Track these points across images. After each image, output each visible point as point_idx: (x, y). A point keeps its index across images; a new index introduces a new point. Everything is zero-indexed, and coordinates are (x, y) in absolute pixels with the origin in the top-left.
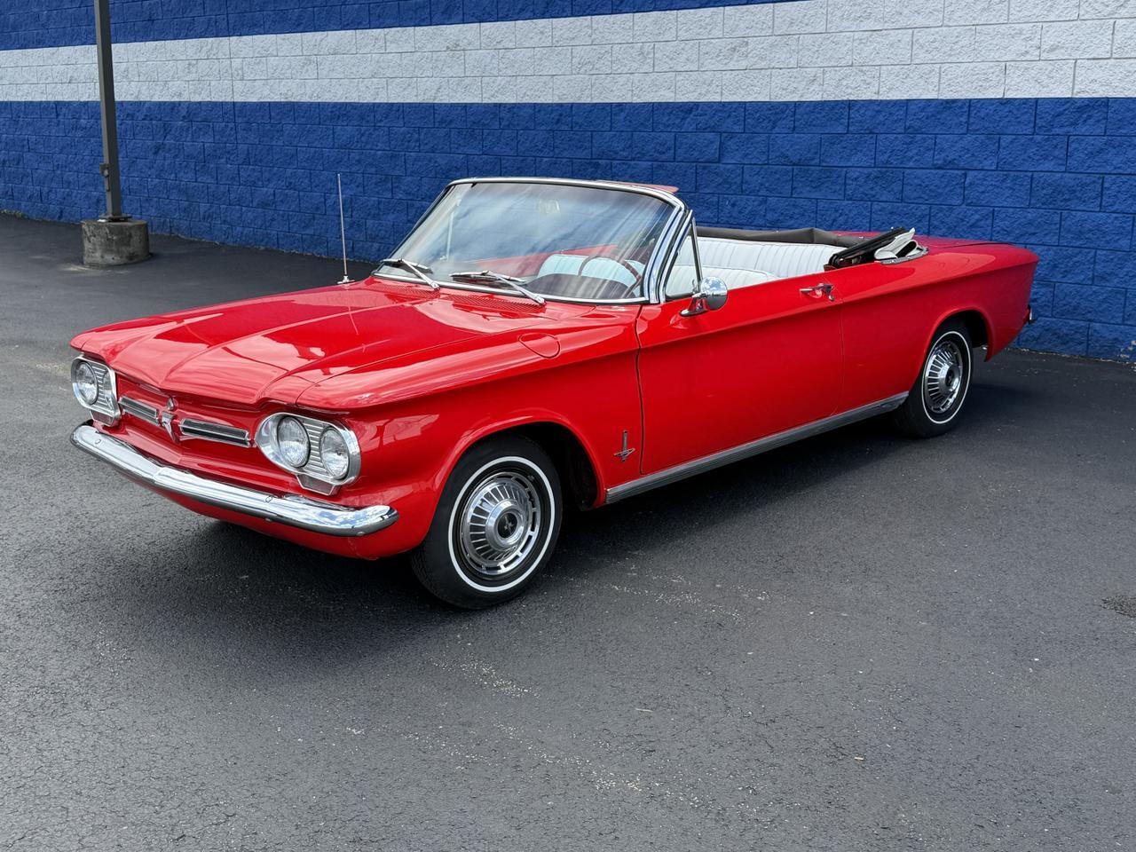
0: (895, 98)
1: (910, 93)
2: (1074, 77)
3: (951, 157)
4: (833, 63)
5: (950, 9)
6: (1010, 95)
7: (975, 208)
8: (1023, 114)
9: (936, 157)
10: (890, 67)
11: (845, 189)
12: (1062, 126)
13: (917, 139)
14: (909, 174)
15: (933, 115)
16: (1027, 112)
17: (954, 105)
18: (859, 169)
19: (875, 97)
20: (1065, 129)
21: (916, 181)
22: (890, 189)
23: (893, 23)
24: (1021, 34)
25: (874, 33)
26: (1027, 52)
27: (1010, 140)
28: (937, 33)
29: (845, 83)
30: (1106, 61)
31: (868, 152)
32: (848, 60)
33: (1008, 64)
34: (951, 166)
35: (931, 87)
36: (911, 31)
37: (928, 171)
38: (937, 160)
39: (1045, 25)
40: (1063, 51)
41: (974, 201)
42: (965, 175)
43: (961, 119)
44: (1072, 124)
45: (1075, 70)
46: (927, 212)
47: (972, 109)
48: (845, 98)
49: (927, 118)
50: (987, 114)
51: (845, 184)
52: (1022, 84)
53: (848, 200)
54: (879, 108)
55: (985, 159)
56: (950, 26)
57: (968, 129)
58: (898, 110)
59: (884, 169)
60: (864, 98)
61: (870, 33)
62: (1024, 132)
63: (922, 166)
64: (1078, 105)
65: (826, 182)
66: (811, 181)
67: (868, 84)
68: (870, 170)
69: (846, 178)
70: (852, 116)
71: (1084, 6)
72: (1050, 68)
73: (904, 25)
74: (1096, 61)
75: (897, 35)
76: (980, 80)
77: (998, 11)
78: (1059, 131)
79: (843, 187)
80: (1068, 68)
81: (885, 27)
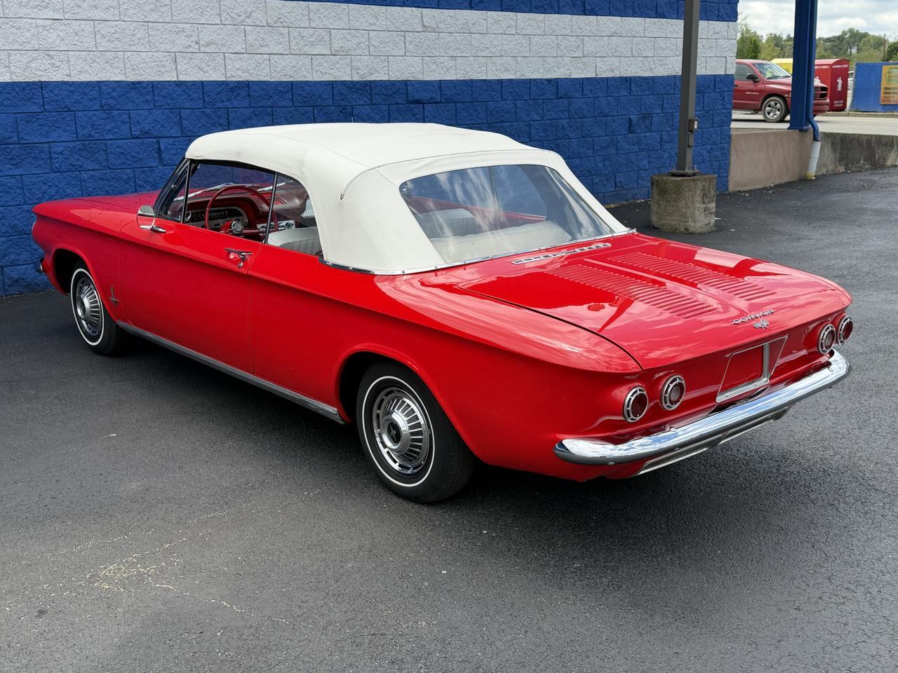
0: (86, 80)
1: (99, 75)
2: (225, 66)
3: (147, 127)
4: (16, 47)
5: (124, 7)
6: (182, 78)
7: (171, 167)
8: (194, 93)
9: (133, 129)
10: (78, 53)
11: (51, 163)
12: (222, 101)
13: (113, 115)
14: (111, 145)
15: (123, 95)
16: (196, 92)
17: (138, 86)
18: (62, 144)
19: (67, 79)
20: (226, 104)
21: (118, 150)
22: (93, 159)
23: (74, 14)
24: (183, 31)
25: (56, 21)
26: (190, 46)
27: (189, 113)
28: (116, 26)
29: (33, 65)
30: (243, 55)
31: (68, 128)
32: (34, 43)
33: (177, 54)
34: (146, 136)
35: (117, 71)
36: (92, 22)
37: (127, 141)
38: (135, 131)
39: (199, 26)
40: (214, 46)
41: (170, 162)
42: (158, 142)
43: (147, 97)
44: (228, 100)
45: (225, 61)
46: (132, 175)
47: (155, 89)
48: (36, 80)
49: (119, 97)
50: (168, 93)
51: (51, 158)
52: (188, 70)
53: (55, 172)
54: (72, 89)
55: (171, 128)
56: (125, 21)
57: (154, 105)
58: (91, 91)
59: (87, 142)
60: (55, 79)
61: (53, 21)
62: (197, 107)
63: (122, 137)
64: (230, 86)
65: (27, 158)
66: (11, 159)
67: (57, 67)
68: (73, 143)
69: (50, 153)
70: (46, 96)
71: (224, 14)
72: (207, 58)
73: (85, 17)
74: (237, 55)
75: (80, 25)
76: (158, 66)
77: (163, 13)
78: (220, 105)
79: (49, 161)
80: (220, 59)
81: (66, 18)
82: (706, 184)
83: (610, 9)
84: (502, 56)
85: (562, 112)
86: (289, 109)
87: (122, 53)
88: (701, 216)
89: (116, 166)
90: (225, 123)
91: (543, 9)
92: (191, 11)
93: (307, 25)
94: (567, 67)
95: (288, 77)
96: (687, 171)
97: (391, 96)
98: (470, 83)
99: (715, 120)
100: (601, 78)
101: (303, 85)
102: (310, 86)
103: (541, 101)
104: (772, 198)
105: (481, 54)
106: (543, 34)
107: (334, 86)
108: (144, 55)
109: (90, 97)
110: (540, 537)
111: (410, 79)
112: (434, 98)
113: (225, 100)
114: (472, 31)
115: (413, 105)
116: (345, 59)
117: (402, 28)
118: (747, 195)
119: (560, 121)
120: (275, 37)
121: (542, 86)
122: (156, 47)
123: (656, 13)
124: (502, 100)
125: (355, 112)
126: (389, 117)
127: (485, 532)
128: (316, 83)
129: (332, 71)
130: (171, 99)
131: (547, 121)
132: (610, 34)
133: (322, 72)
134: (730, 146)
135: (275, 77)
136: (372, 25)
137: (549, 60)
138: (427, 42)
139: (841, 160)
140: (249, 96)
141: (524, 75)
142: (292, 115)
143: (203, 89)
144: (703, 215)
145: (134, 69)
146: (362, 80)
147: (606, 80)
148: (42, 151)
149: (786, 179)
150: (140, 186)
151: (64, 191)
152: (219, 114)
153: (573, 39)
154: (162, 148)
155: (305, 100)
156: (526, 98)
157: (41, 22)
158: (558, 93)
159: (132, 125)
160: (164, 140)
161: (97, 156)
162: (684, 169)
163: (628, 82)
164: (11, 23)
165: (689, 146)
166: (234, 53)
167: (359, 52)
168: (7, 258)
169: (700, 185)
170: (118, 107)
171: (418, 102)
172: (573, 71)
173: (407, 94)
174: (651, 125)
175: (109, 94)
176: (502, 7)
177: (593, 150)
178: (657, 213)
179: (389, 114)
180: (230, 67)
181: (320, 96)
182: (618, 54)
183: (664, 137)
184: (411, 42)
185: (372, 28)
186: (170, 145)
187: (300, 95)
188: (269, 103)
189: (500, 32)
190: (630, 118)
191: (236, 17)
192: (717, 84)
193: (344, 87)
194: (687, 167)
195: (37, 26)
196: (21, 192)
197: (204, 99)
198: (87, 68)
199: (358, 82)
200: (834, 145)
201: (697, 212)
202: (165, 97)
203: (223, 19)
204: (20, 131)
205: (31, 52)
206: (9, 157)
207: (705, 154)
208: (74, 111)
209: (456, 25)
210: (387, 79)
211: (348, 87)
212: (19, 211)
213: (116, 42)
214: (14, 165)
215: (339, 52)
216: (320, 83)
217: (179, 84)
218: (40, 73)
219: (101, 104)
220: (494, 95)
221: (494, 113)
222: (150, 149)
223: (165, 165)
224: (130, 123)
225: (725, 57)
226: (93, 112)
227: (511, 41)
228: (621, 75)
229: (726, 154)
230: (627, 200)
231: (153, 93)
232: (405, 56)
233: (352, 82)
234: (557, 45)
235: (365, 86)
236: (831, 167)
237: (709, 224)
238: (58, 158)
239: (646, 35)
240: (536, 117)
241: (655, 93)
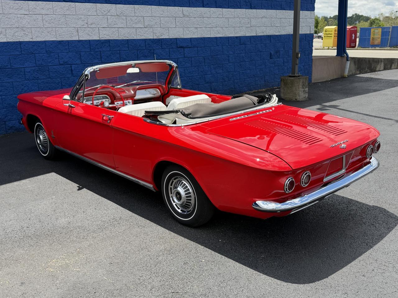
0: (39, 40)
1: (45, 38)
3: (66, 60)
4: (9, 26)
5: (55, 8)
6: (81, 39)
7: (77, 77)
8: (86, 45)
10: (35, 29)
12: (98, 48)
13: (51, 55)
14: (51, 68)
15: (56, 46)
17: (62, 42)
18: (30, 68)
19: (31, 40)
21: (54, 70)
23: (34, 12)
24: (81, 18)
25: (26, 15)
26: (84, 25)
27: (84, 54)
28: (52, 17)
29: (16, 34)
30: (107, 29)
31: (32, 61)
32: (17, 25)
33: (78, 28)
34: (66, 64)
35: (52, 36)
36: (41, 15)
37: (58, 66)
38: (61, 62)
39: (88, 16)
40: (94, 25)
41: (76, 75)
42: (71, 66)
43: (66, 47)
44: (101, 48)
45: (99, 31)
46: (60, 81)
47: (69, 43)
48: (18, 41)
49: (54, 47)
50: (75, 45)
51: (25, 74)
52: (83, 35)
53: (27, 80)
54: (33, 44)
55: (76, 60)
56: (56, 15)
57: (69, 51)
58: (42, 45)
59: (40, 67)
60: (26, 40)
61: (24, 15)
62: (88, 51)
63: (55, 65)
64: (102, 42)
65: (15, 74)
66: (7, 75)
67: (27, 35)
68: (35, 68)
69: (25, 72)
70: (22, 47)
71: (98, 11)
72: (91, 30)
73: (38, 13)
74: (104, 28)
75: (36, 16)
76: (70, 34)
77: (72, 11)
78: (97, 50)
79: (24, 76)
80: (97, 30)
81: (30, 13)
82: (304, 80)
83: (262, 7)
84: (217, 27)
85: (242, 50)
86: (127, 51)
87: (54, 29)
88: (302, 94)
89: (53, 77)
90: (99, 58)
91: (234, 7)
92: (84, 10)
93: (134, 15)
94: (244, 31)
95: (126, 37)
96: (296, 75)
97: (170, 45)
98: (203, 39)
99: (306, 53)
100: (258, 36)
101: (133, 41)
102: (136, 41)
103: (233, 46)
104: (330, 85)
105: (208, 27)
106: (234, 17)
107: (146, 41)
108: (64, 29)
109: (41, 48)
110: (245, 243)
111: (178, 38)
112: (189, 45)
113: (99, 48)
114: (204, 16)
115: (180, 49)
116: (151, 29)
117: (174, 16)
118: (320, 84)
119: (241, 54)
120: (121, 21)
121: (234, 40)
122: (69, 25)
123: (281, 8)
124: (217, 46)
125: (155, 52)
126: (169, 54)
127: (220, 241)
128: (138, 39)
129: (145, 35)
130: (76, 48)
131: (236, 55)
132: (262, 17)
133: (140, 35)
134: (312, 64)
135: (121, 38)
136: (161, 14)
137: (237, 28)
138: (185, 21)
139: (358, 68)
140: (109, 46)
141: (226, 35)
142: (128, 54)
143: (90, 43)
144: (303, 93)
145: (60, 35)
146: (157, 38)
147: (261, 37)
148: (21, 72)
149: (335, 77)
150: (64, 86)
151: (31, 88)
152: (97, 54)
153: (246, 19)
154: (73, 68)
155: (134, 47)
156: (227, 45)
157: (19, 16)
158: (240, 42)
159: (60, 60)
160: (74, 66)
161: (45, 73)
162: (294, 74)
163: (269, 37)
164: (6, 16)
165: (296, 64)
166: (103, 28)
167: (156, 26)
168: (7, 118)
169: (301, 81)
170: (53, 51)
171: (181, 47)
172: (247, 33)
173: (177, 44)
174: (279, 55)
175: (49, 46)
176: (216, 6)
177: (255, 66)
178: (284, 93)
179: (169, 52)
180: (101, 34)
181: (140, 46)
182: (265, 25)
183: (285, 60)
184: (178, 22)
185: (162, 16)
186: (76, 67)
187: (131, 45)
188: (118, 49)
189: (215, 17)
190: (271, 53)
191: (103, 12)
192: (306, 37)
193: (150, 42)
194: (296, 73)
195: (18, 17)
196: (12, 89)
197: (90, 48)
198: (40, 35)
199: (156, 39)
200: (355, 62)
201: (300, 92)
202: (74, 47)
203: (98, 13)
204: (11, 63)
205: (15, 29)
206: (7, 74)
207: (302, 67)
208: (35, 54)
209: (197, 14)
210: (168, 38)
211: (152, 41)
212: (12, 97)
213: (52, 24)
214: (9, 78)
215: (148, 26)
216: (140, 40)
217: (79, 41)
218: (19, 38)
219: (46, 50)
220: (214, 44)
221: (214, 51)
222: (68, 69)
223: (74, 76)
224: (59, 59)
225: (310, 26)
226: (43, 54)
227: (220, 21)
228: (267, 35)
229: (310, 67)
230: (270, 87)
231: (69, 46)
232: (176, 28)
233: (153, 39)
234: (240, 22)
235: (159, 41)
236: (354, 72)
237: (305, 97)
238: (28, 74)
239: (277, 17)
240: (232, 53)
241: (281, 42)
